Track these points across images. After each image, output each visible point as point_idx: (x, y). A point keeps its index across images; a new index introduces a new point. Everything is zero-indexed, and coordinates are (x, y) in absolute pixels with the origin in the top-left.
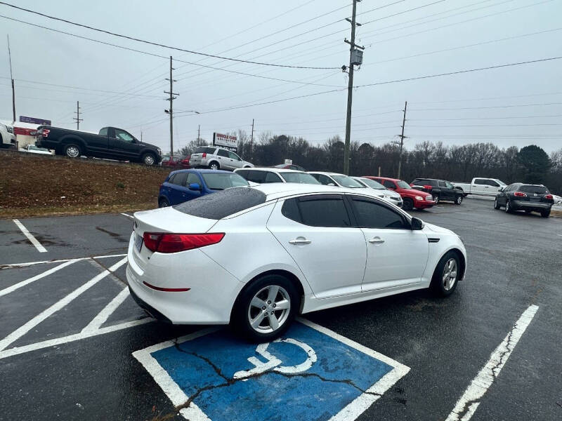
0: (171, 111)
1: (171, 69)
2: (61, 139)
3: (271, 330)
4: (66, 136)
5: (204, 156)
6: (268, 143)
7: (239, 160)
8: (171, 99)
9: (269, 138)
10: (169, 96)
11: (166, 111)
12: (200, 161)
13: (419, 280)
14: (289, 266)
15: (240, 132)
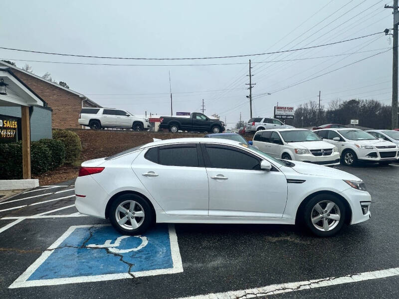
0: (250, 96)
1: (250, 68)
2: (168, 123)
3: (132, 229)
4: (171, 121)
5: (253, 124)
6: (338, 108)
7: (282, 124)
8: (250, 88)
9: (338, 104)
10: (249, 86)
11: (247, 97)
12: (251, 128)
13: (280, 215)
14: (140, 189)
15: (311, 102)
